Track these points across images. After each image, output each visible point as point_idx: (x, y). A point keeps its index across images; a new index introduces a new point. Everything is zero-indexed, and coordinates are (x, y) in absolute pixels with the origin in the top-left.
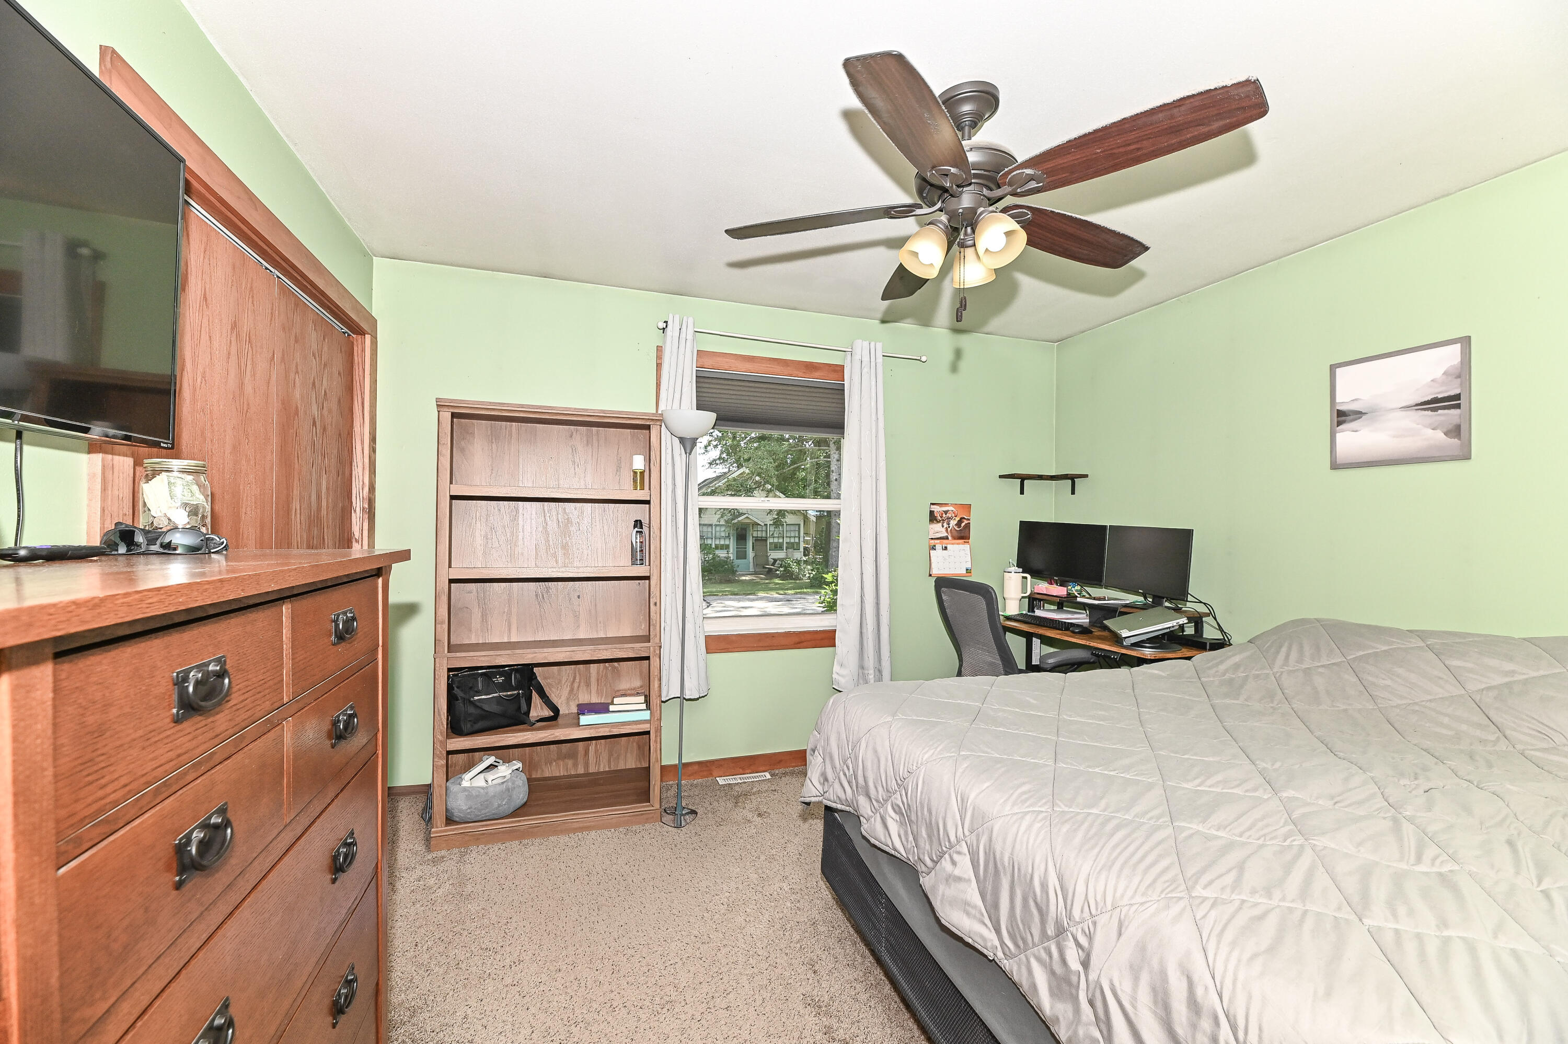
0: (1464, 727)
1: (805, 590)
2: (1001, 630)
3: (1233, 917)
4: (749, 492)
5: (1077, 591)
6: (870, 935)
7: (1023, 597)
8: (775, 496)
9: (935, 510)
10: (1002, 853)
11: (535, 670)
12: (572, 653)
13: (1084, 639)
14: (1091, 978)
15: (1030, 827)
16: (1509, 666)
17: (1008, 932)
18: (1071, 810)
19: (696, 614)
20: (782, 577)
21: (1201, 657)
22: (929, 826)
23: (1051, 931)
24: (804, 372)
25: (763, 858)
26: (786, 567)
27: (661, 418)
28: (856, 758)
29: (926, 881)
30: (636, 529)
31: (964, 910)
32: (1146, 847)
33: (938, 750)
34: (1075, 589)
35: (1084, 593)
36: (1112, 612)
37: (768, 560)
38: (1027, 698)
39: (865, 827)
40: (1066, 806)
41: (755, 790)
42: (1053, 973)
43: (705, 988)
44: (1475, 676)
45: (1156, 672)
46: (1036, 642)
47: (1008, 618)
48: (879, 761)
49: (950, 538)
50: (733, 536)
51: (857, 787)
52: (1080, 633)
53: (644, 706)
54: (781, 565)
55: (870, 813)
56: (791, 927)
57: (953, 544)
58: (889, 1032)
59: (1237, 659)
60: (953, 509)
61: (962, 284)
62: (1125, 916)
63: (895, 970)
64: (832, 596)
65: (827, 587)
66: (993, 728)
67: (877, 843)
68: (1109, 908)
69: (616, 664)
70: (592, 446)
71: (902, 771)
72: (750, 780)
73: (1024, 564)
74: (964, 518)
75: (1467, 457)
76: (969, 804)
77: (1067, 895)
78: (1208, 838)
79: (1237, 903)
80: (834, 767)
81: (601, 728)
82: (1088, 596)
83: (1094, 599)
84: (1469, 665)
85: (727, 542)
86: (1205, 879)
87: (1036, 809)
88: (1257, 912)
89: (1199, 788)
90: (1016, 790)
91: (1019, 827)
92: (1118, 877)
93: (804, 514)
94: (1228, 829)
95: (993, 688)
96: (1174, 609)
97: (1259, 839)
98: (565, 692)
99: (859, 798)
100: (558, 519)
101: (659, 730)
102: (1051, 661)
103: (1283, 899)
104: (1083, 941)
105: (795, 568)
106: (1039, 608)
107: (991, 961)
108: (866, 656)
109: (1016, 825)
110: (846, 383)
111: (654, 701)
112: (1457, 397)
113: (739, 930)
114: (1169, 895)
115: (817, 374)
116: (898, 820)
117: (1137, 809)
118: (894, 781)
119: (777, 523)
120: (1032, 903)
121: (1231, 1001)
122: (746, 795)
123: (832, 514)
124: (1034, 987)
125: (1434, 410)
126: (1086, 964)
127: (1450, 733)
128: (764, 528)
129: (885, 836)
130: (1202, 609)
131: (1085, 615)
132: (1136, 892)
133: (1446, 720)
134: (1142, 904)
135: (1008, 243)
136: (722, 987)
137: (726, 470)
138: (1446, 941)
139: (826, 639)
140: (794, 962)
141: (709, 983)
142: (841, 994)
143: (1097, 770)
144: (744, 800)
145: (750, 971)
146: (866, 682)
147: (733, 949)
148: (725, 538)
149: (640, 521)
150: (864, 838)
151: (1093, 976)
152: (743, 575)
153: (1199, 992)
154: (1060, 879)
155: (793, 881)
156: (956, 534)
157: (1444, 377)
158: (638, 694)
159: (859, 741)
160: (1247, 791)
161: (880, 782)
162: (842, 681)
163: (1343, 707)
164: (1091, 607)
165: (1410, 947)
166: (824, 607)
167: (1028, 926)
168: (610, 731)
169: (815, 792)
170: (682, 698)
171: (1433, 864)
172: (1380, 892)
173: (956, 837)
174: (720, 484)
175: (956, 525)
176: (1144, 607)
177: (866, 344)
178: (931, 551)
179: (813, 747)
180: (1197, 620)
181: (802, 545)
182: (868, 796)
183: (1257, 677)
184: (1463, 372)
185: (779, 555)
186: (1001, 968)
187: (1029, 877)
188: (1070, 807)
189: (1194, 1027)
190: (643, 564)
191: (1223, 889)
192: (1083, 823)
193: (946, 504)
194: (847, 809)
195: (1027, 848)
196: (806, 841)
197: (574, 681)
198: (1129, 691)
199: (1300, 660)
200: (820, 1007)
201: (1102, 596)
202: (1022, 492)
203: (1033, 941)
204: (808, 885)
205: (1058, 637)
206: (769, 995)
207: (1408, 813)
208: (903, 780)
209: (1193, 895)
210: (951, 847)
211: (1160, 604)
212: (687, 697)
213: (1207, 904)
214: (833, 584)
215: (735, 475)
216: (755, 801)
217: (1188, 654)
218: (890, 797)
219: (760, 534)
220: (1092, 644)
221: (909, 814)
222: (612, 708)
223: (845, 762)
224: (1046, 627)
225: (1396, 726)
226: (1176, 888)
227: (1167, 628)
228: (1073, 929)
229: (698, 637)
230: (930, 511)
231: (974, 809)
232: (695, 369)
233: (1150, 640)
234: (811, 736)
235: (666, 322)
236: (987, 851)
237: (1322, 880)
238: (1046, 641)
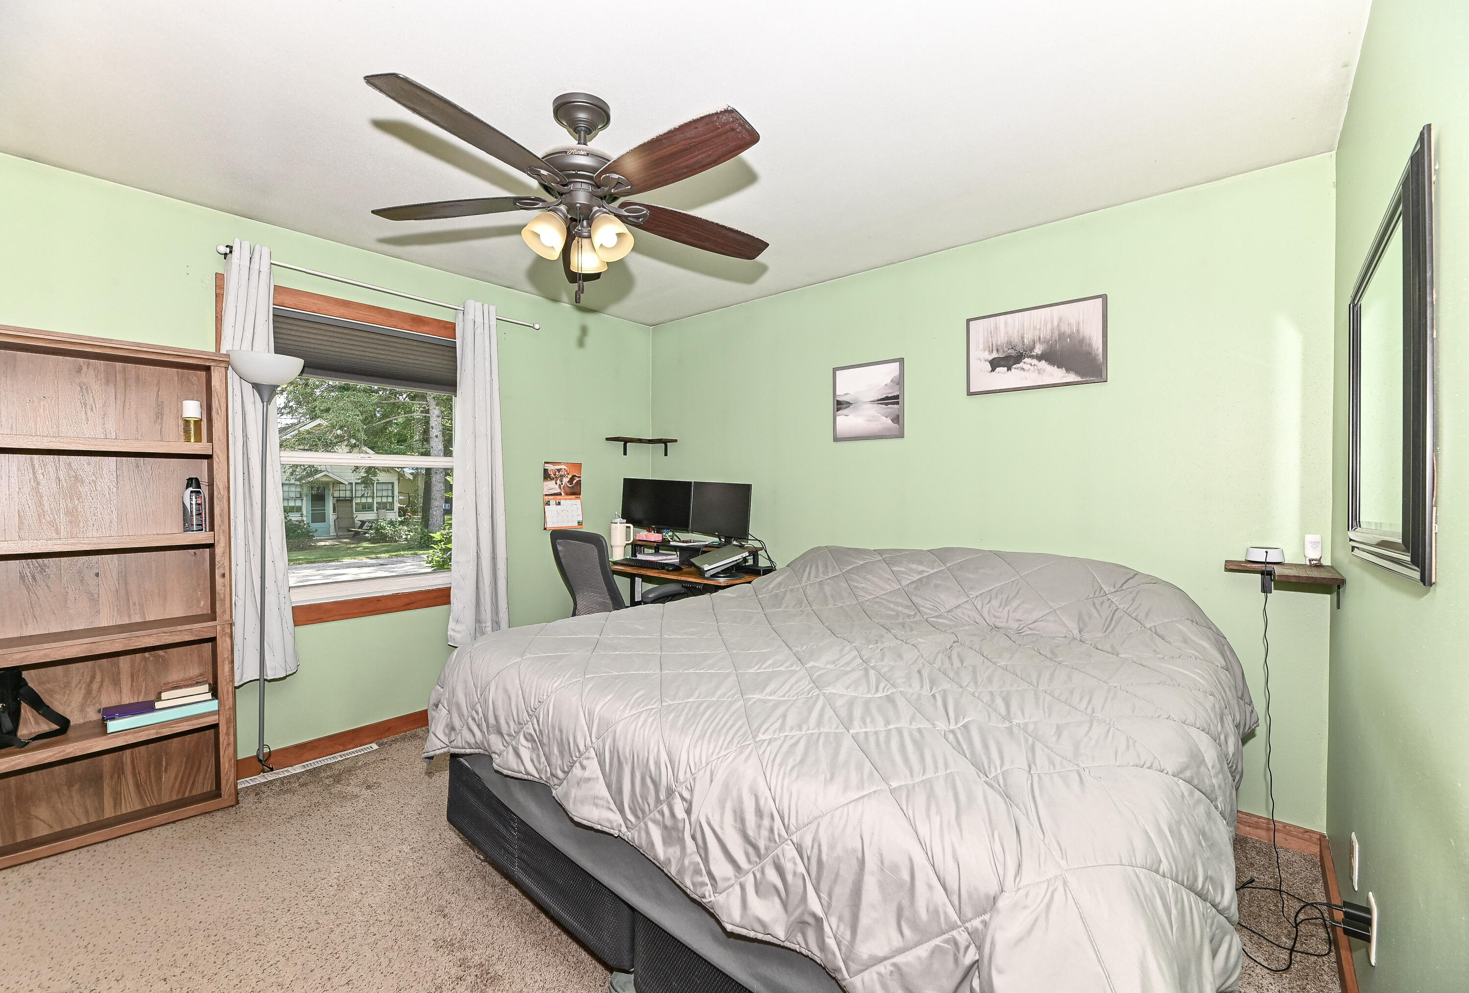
0: (900, 609)
1: (402, 553)
2: (610, 573)
3: (781, 747)
4: (328, 446)
5: (670, 536)
6: (502, 860)
7: (627, 544)
8: (361, 452)
9: (549, 468)
10: (624, 748)
11: (25, 674)
12: (93, 645)
13: (676, 575)
14: (692, 819)
15: (645, 721)
16: (921, 568)
17: (630, 808)
18: (675, 702)
19: (280, 584)
20: (372, 540)
21: (757, 581)
22: (561, 744)
23: (662, 796)
24: (411, 326)
25: (376, 828)
26: (377, 530)
27: (228, 360)
28: (486, 701)
29: (557, 792)
30: (191, 489)
31: (594, 804)
32: (727, 716)
33: (566, 677)
34: (668, 535)
35: (675, 538)
36: (696, 551)
37: (354, 522)
38: (636, 626)
39: (497, 762)
40: (671, 700)
41: (360, 764)
42: (665, 827)
43: (318, 973)
44: (906, 576)
45: (728, 595)
46: (638, 580)
47: (615, 563)
48: (510, 698)
49: (563, 494)
50: (306, 496)
51: (488, 727)
52: (672, 570)
53: (209, 696)
54: (371, 526)
55: (502, 748)
56: (416, 885)
57: (566, 499)
58: (523, 941)
59: (779, 579)
60: (566, 468)
61: (580, 269)
62: (715, 767)
63: (528, 882)
64: (441, 555)
65: (435, 547)
66: (611, 653)
67: (510, 773)
68: (704, 764)
69: (161, 653)
70: (115, 385)
71: (533, 702)
72: (354, 755)
73: (628, 515)
74: (575, 476)
75: (902, 436)
76: (595, 715)
77: (674, 765)
78: (765, 702)
79: (782, 739)
80: (461, 715)
81: (143, 731)
82: (678, 540)
83: (683, 542)
84: (903, 569)
85: (298, 503)
86: (762, 730)
87: (649, 707)
88: (793, 741)
89: (758, 671)
90: (633, 696)
91: (637, 724)
92: (709, 742)
93: (400, 474)
94: (776, 694)
95: (608, 622)
96: (740, 546)
97: (794, 696)
98: (77, 697)
99: (490, 737)
100: (58, 478)
101: (232, 721)
102: (651, 596)
103: (808, 729)
104: (686, 795)
105: (389, 530)
106: (640, 553)
107: (616, 837)
108: (482, 609)
109: (635, 723)
110: (458, 342)
111: (224, 687)
112: (897, 397)
113: (354, 905)
114: (743, 744)
115: (425, 329)
116: (531, 747)
117: (719, 693)
118: (525, 713)
119: (366, 482)
120: (648, 780)
121: (780, 801)
122: (349, 771)
123: (433, 472)
124: (652, 844)
125: (887, 404)
126: (688, 812)
127: (894, 613)
128: (348, 487)
129: (518, 764)
130: (757, 545)
131: (676, 556)
132: (721, 748)
133: (892, 606)
134: (725, 755)
135: (619, 243)
136: (340, 965)
137: (296, 421)
138: (889, 732)
139: (442, 597)
140: (421, 915)
141: (323, 967)
142: (473, 926)
143: (691, 671)
144: (347, 776)
145: (370, 940)
146: (483, 633)
147: (349, 925)
148: (296, 499)
149: (197, 479)
150: (497, 772)
151: (694, 817)
152: (321, 540)
153: (762, 802)
154: (669, 755)
155: (413, 840)
156: (568, 490)
157: (891, 383)
158: (198, 684)
159: (489, 684)
160: (787, 668)
161: (511, 717)
162: (458, 636)
163: (841, 605)
164: (681, 549)
165: (872, 740)
166: (432, 567)
167: (645, 798)
168: (157, 733)
169: (439, 744)
170: (262, 680)
171: (883, 692)
172: (858, 712)
173: (585, 746)
174: (288, 436)
175: (568, 482)
176: (719, 546)
177: (479, 305)
178: (546, 507)
179: (436, 702)
180: (754, 553)
181: (397, 505)
182: (500, 733)
183: (792, 590)
184: (900, 381)
185: (369, 516)
186: (625, 840)
187: (645, 760)
188: (674, 701)
189: (759, 826)
190: (202, 530)
191: (774, 732)
192: (683, 710)
193: (559, 463)
194: (477, 751)
195: (643, 737)
196: (424, 800)
197: (91, 682)
198: (711, 610)
199: (817, 577)
200: (453, 945)
201: (688, 539)
202: (625, 454)
203: (649, 809)
204: (431, 839)
205: (656, 575)
206: (396, 954)
207: (872, 664)
208: (534, 710)
209: (757, 740)
210: (581, 755)
211: (730, 543)
212: (269, 678)
213: (766, 743)
214: (442, 543)
215: (308, 427)
216: (361, 775)
217: (749, 579)
218: (522, 728)
219: (342, 494)
220: (683, 578)
221: (541, 739)
222: (158, 705)
223: (473, 708)
224: (645, 568)
225: (868, 613)
226: (747, 738)
227: (735, 561)
228: (679, 789)
229: (282, 609)
230: (544, 469)
231: (600, 718)
232: (272, 306)
233: (723, 571)
234: (433, 692)
235: (231, 247)
236: (612, 750)
237: (829, 713)
238: (646, 579)
